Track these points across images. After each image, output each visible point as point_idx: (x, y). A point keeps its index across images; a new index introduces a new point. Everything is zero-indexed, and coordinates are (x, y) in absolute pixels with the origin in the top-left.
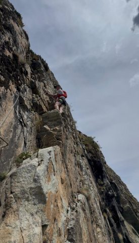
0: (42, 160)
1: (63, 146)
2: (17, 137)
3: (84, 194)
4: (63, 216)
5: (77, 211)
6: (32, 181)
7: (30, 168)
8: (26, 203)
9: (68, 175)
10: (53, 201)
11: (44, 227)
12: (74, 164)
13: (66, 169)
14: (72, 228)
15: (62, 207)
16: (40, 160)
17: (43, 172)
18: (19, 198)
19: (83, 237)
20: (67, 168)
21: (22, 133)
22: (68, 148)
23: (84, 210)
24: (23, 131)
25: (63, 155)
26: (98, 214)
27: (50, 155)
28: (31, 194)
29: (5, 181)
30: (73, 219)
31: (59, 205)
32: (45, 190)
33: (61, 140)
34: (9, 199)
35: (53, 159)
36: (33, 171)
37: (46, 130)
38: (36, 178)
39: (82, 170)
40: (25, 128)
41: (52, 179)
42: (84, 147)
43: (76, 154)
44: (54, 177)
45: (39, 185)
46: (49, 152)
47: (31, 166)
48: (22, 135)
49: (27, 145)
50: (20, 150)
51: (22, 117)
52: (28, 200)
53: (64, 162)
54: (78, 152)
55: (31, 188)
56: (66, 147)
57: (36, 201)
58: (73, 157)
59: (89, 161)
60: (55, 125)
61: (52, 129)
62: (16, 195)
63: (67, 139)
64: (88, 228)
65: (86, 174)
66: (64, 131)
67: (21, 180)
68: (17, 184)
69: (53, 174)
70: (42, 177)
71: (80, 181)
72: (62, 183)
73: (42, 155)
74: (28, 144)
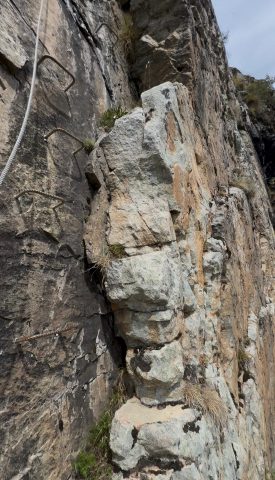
0: (152, 110)
1: (196, 87)
2: (87, 71)
3: (241, 188)
4: (204, 209)
5: (227, 207)
6: (140, 148)
7: (131, 127)
8: (139, 182)
9: (209, 152)
10: (185, 183)
11: (174, 213)
12: (220, 135)
13: (204, 141)
14: (219, 225)
15: (202, 197)
16: (147, 110)
17: (158, 131)
18: (125, 176)
19: (237, 240)
20: (206, 138)
21: (95, 63)
22: (207, 94)
23: (240, 210)
24: (95, 59)
25: (195, 108)
26: (266, 221)
27: (167, 97)
28: (143, 170)
29: (94, 152)
30: (221, 215)
31: (196, 192)
32: (168, 162)
33: (189, 69)
34: (110, 178)
35: (175, 107)
36: (139, 132)
37: (149, 49)
38: (146, 141)
39: (237, 152)
40: (98, 50)
41: (178, 149)
42: (245, 108)
43: (226, 114)
44: (182, 146)
45: (154, 153)
46: (166, 92)
47: (132, 122)
48: (96, 69)
49: (114, 94)
50: (103, 104)
51: (82, 16)
52: (139, 177)
53: (198, 124)
54: (230, 112)
55: (142, 160)
56: (202, 90)
57: (154, 179)
58: (219, 120)
59: (255, 140)
60: (169, 29)
61: (163, 42)
62: (119, 171)
63: (203, 67)
64: (246, 233)
65: (247, 159)
66: (195, 43)
67: (121, 149)
68: (116, 157)
69: (178, 138)
70: (157, 140)
71: (234, 171)
72: (198, 163)
73: (150, 101)
74: (115, 91)
